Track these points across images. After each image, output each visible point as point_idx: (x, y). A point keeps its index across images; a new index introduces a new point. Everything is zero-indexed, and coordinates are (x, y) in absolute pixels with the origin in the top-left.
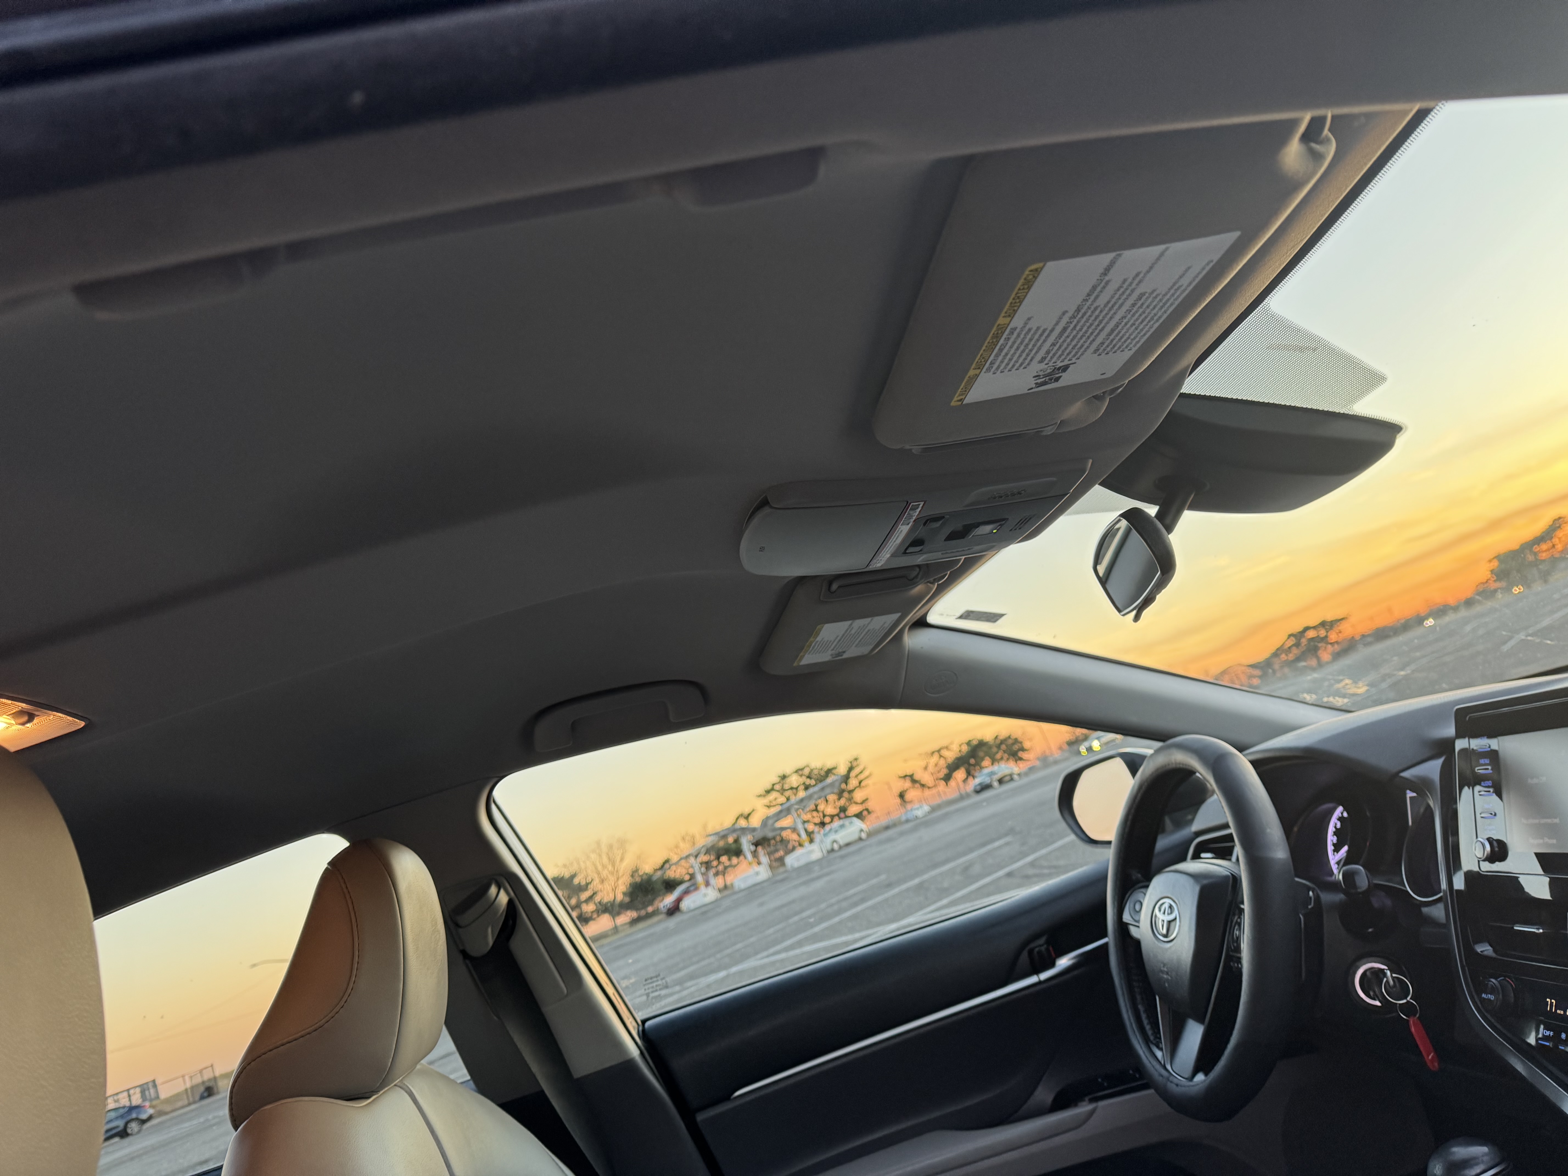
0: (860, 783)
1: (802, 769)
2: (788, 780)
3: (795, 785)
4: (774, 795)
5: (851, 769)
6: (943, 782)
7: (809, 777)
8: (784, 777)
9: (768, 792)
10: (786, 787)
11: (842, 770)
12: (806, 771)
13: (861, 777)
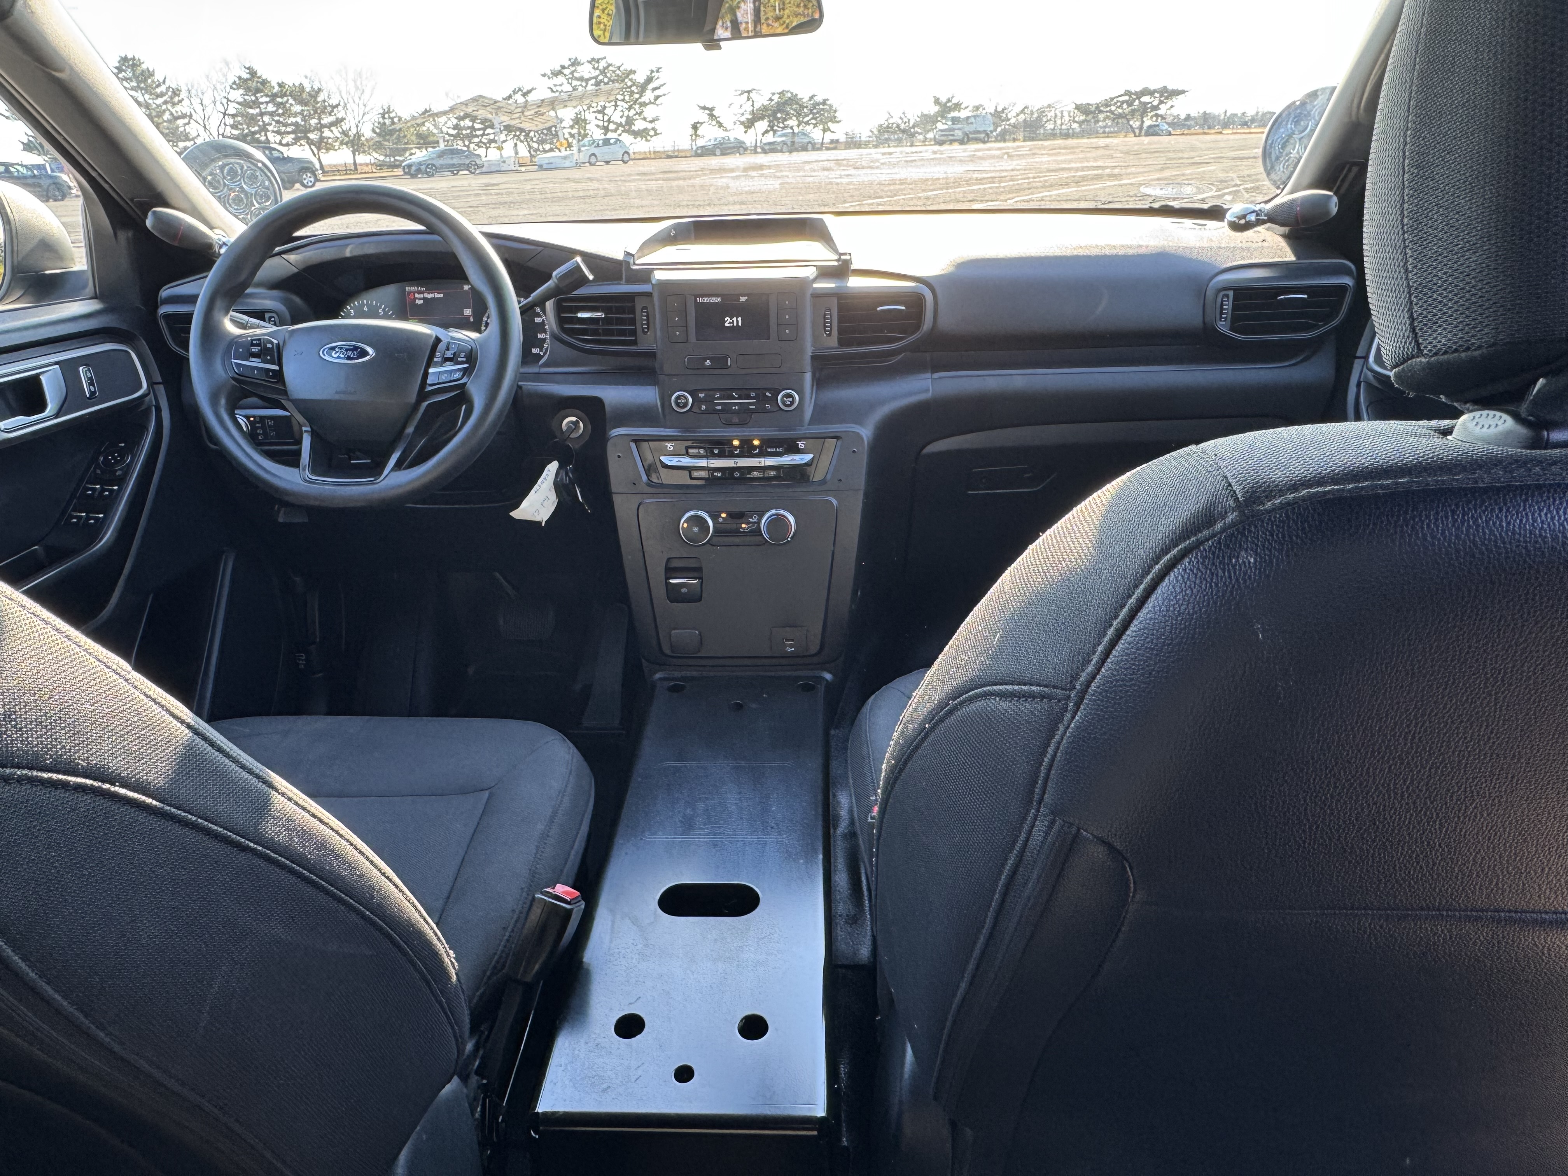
0: (657, 98)
1: (598, 61)
2: (579, 68)
3: (586, 76)
4: (560, 79)
5: (649, 80)
7: (603, 72)
8: (575, 63)
9: (556, 74)
10: (576, 75)
11: (640, 78)
12: (603, 64)
13: (657, 93)
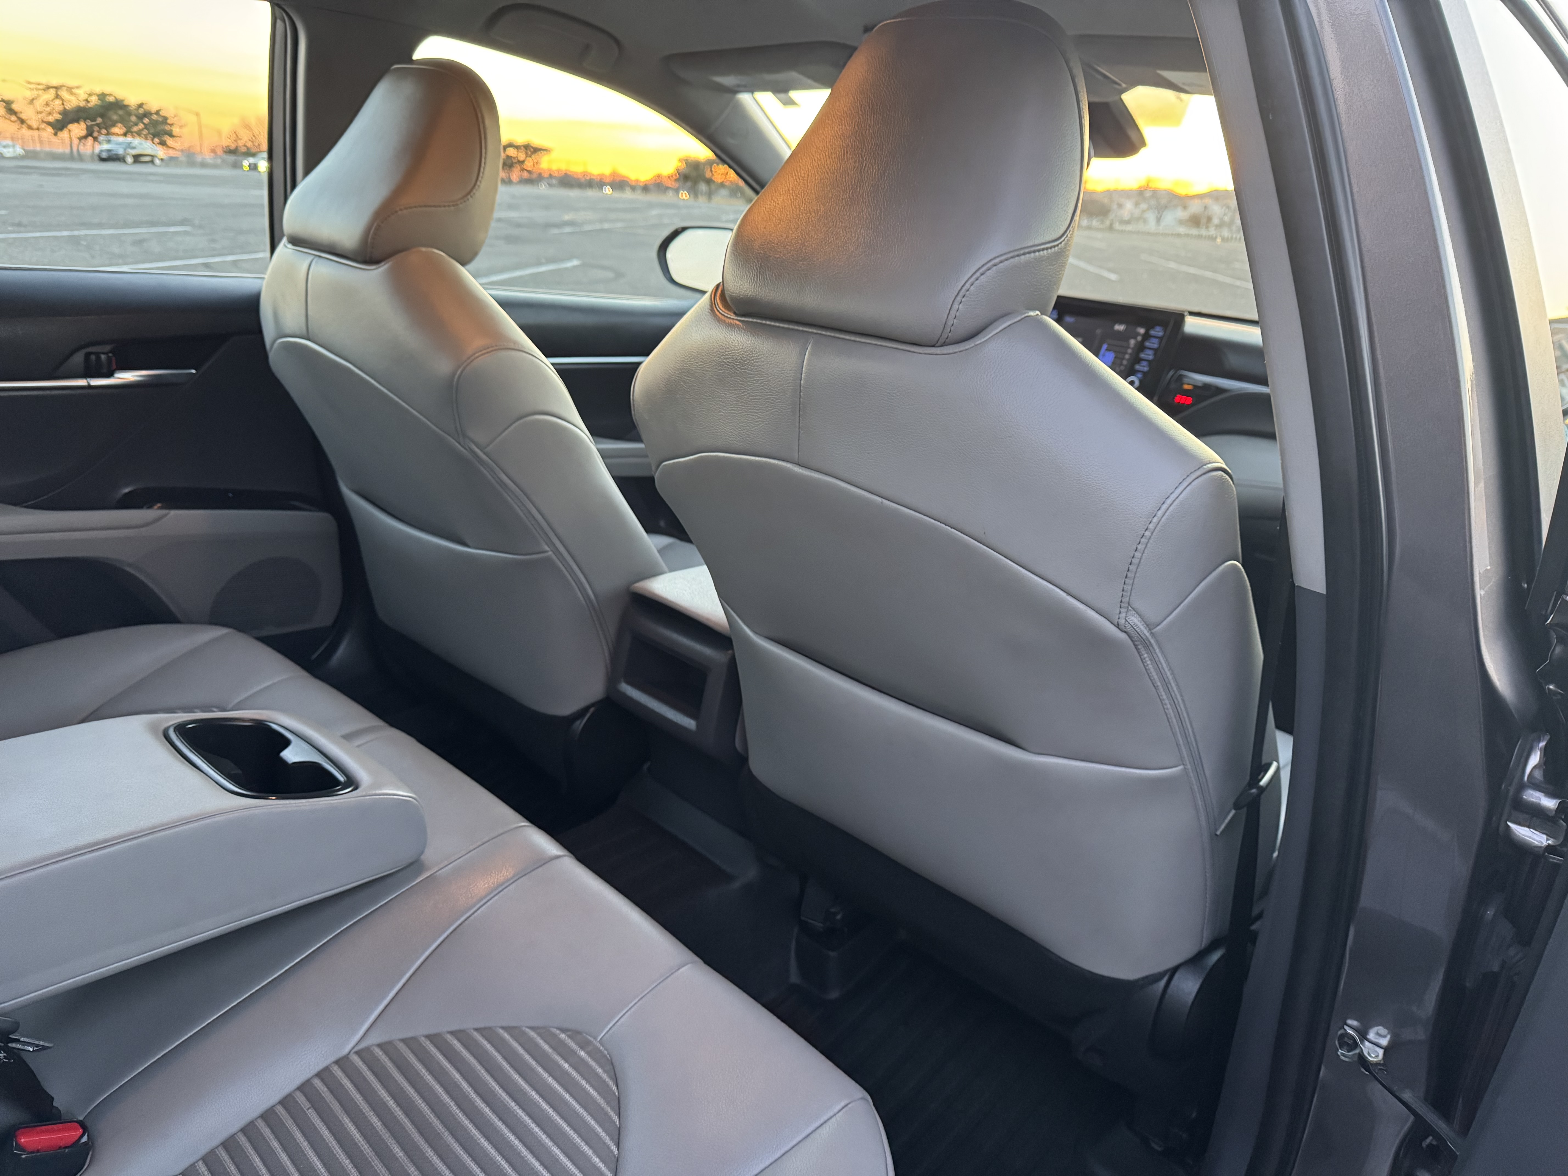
6: (50, 130)
